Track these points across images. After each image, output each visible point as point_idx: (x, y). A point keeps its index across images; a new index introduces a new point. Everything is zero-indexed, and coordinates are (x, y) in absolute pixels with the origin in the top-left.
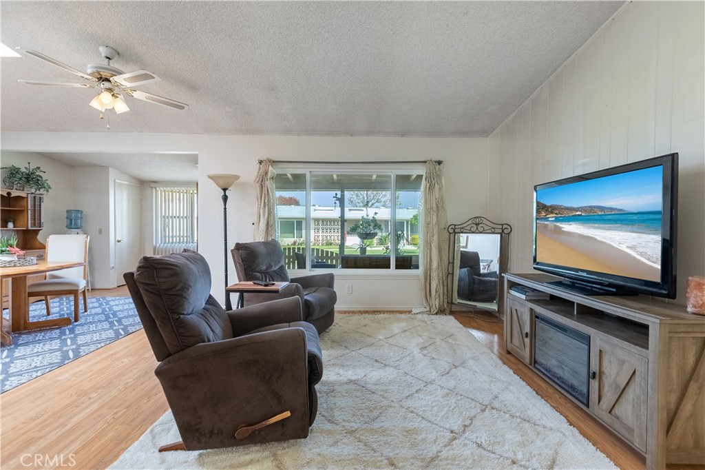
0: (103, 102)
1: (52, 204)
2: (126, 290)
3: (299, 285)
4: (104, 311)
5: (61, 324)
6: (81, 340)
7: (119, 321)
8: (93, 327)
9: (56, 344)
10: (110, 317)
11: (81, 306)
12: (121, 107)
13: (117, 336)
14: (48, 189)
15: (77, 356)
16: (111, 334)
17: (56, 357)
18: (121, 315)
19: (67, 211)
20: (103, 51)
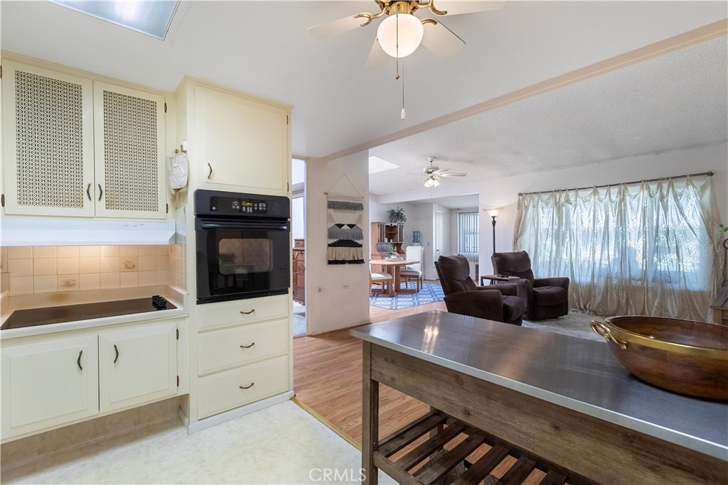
0: (429, 183)
1: (407, 229)
2: (439, 282)
3: (528, 280)
4: (429, 290)
5: (412, 292)
6: (420, 299)
7: (436, 295)
8: (424, 296)
9: (411, 299)
10: (431, 292)
11: (420, 287)
12: (436, 183)
13: (434, 301)
14: (405, 220)
15: (419, 305)
16: (432, 299)
17: (412, 303)
18: (437, 293)
19: (414, 232)
20: (429, 159)
